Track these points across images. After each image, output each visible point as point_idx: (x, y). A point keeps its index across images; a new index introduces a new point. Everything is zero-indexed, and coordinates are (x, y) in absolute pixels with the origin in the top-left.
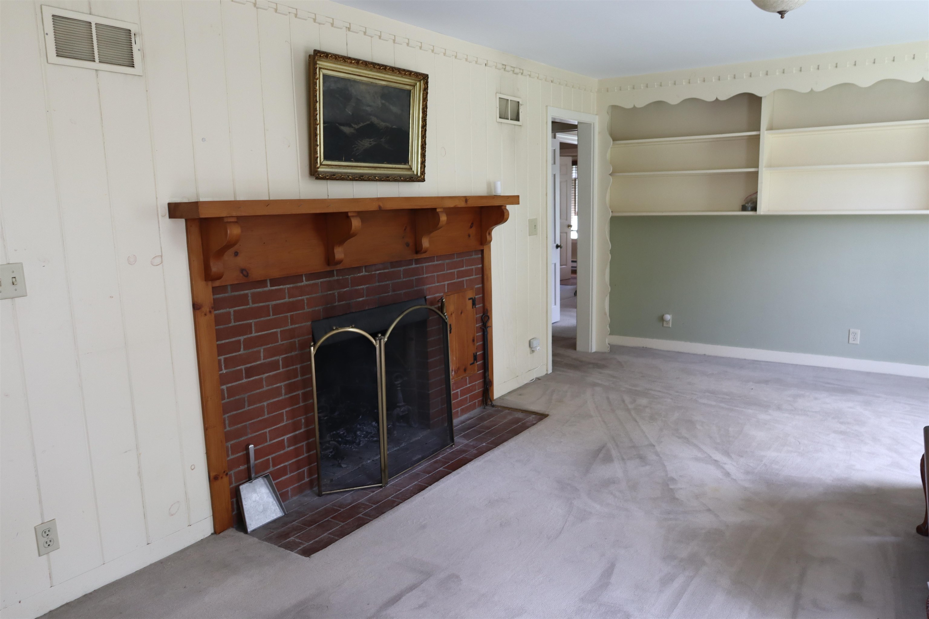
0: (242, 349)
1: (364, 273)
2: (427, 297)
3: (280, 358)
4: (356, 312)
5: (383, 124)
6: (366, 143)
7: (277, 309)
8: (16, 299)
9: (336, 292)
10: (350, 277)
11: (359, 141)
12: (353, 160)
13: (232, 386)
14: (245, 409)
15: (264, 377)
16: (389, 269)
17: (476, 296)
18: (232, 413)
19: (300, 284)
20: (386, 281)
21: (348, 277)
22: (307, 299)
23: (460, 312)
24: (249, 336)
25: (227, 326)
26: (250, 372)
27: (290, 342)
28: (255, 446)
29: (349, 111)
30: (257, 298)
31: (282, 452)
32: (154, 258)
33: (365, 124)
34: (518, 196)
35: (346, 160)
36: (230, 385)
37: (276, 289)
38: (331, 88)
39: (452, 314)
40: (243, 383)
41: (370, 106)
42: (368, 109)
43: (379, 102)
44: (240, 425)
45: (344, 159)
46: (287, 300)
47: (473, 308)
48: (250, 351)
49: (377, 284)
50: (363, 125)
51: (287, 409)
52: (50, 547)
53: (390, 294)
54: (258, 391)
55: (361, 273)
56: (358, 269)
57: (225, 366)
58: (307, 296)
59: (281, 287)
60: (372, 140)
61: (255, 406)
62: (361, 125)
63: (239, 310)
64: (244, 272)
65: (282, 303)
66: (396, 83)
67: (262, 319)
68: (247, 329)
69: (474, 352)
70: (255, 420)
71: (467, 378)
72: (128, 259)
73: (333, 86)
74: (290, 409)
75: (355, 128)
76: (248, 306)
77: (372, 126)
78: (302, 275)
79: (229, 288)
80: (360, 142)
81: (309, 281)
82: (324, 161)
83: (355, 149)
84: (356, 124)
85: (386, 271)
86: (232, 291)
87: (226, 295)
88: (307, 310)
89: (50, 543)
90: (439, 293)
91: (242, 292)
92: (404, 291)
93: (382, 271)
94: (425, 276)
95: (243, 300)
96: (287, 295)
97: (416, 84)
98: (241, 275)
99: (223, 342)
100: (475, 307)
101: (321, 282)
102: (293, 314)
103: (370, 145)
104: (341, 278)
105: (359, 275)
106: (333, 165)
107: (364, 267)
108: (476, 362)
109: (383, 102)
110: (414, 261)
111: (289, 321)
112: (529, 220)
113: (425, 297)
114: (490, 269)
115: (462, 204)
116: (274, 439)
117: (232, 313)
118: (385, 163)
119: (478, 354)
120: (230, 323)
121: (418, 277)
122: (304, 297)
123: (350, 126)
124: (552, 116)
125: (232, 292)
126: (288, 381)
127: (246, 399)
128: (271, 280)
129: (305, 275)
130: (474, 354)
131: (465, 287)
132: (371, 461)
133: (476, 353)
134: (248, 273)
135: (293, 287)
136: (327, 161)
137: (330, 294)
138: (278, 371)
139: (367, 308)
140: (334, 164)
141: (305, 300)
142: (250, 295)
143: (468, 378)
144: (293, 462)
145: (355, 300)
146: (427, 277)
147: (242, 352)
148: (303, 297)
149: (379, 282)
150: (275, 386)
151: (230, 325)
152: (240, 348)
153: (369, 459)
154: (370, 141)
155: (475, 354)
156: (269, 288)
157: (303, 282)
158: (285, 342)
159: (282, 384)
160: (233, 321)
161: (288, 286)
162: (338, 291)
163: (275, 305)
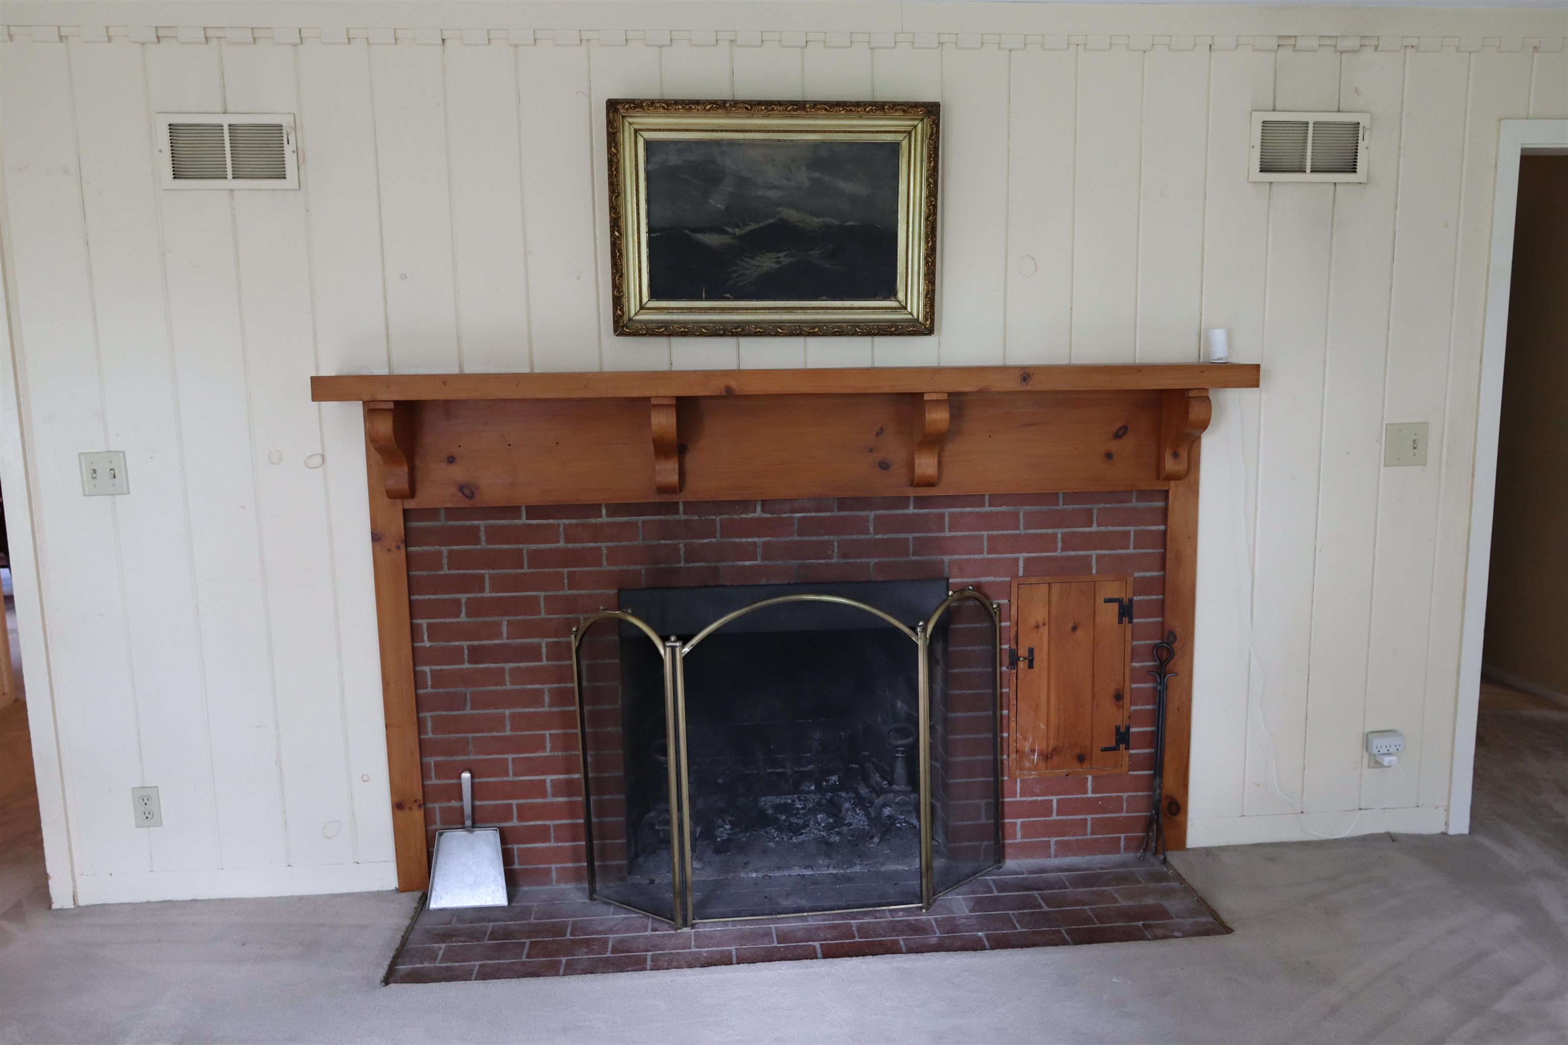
0: (463, 614)
1: (758, 513)
2: (951, 580)
3: (544, 642)
4: (732, 586)
5: (816, 221)
6: (767, 262)
7: (537, 559)
8: (117, 497)
9: (681, 544)
10: (718, 518)
11: (747, 259)
12: (728, 295)
13: (442, 670)
14: (465, 712)
15: (507, 668)
16: (832, 511)
17: (1135, 594)
18: (439, 713)
19: (593, 521)
20: (823, 535)
21: (714, 517)
22: (608, 548)
23: (1071, 624)
24: (479, 595)
25: (435, 573)
26: (476, 655)
27: (565, 618)
28: (472, 777)
29: (717, 202)
30: (494, 535)
31: (539, 800)
32: (309, 457)
33: (762, 224)
34: (1258, 367)
35: (708, 298)
36: (438, 667)
37: (538, 525)
38: (670, 164)
39: (1037, 627)
40: (463, 668)
41: (775, 188)
42: (772, 194)
43: (803, 177)
44: (454, 735)
45: (704, 295)
46: (561, 544)
47: (1120, 622)
48: (480, 619)
49: (796, 538)
50: (757, 226)
51: (554, 732)
52: (148, 821)
53: (834, 560)
54: (494, 688)
55: (751, 513)
56: (746, 505)
57: (428, 636)
58: (609, 544)
59: (552, 521)
60: (781, 255)
61: (486, 711)
62: (750, 228)
63: (458, 552)
64: (467, 490)
65: (551, 550)
66: (850, 132)
67: (508, 571)
68: (476, 583)
69: (1119, 723)
70: (485, 734)
71: (1087, 778)
72: (269, 456)
73: (674, 160)
74: (560, 731)
75: (735, 234)
76: (479, 547)
77: (783, 225)
78: (600, 505)
79: (442, 513)
80: (750, 261)
81: (614, 517)
82: (649, 300)
83: (736, 275)
84: (738, 227)
85: (822, 514)
86: (448, 518)
87: (436, 524)
88: (606, 567)
89: (150, 817)
90: (995, 576)
91: (469, 523)
92: (876, 560)
93: (813, 514)
94: (947, 534)
95: (471, 535)
96: (562, 537)
97: (915, 127)
98: (460, 494)
99: (427, 597)
100: (1131, 622)
101: (644, 522)
102: (574, 572)
103: (778, 266)
104: (695, 517)
105: (743, 516)
106: (673, 309)
107: (760, 503)
108: (1127, 748)
109: (816, 175)
110: (912, 500)
111: (566, 581)
112: (1386, 425)
113: (948, 579)
114: (1192, 537)
115: (1013, 385)
116: (524, 775)
117: (445, 555)
118: (823, 298)
119: (1132, 730)
120: (441, 568)
121: (926, 535)
122: (603, 545)
123: (721, 231)
124: (1522, 144)
125: (447, 521)
126: (558, 683)
127: (468, 697)
128: (528, 508)
129: (606, 505)
130: (1118, 729)
131: (1094, 571)
132: (760, 875)
133: (1128, 728)
134: (473, 493)
135: (577, 525)
136: (657, 301)
137: (665, 545)
138: (538, 664)
139: (763, 582)
140: (679, 306)
141: (604, 549)
142: (482, 528)
143: (1090, 778)
144: (564, 824)
145: (730, 564)
146: (951, 538)
147: (463, 618)
148: (598, 544)
149: (799, 535)
150: (529, 687)
151: (440, 572)
152: (461, 612)
153: (757, 872)
154: (778, 258)
155: (1123, 730)
156: (524, 520)
157: (601, 517)
158: (557, 616)
159: (546, 686)
160: (446, 566)
161: (567, 521)
162: (687, 541)
163: (533, 550)
